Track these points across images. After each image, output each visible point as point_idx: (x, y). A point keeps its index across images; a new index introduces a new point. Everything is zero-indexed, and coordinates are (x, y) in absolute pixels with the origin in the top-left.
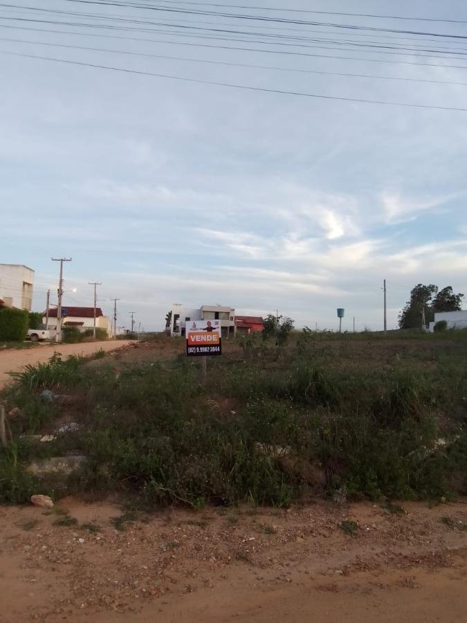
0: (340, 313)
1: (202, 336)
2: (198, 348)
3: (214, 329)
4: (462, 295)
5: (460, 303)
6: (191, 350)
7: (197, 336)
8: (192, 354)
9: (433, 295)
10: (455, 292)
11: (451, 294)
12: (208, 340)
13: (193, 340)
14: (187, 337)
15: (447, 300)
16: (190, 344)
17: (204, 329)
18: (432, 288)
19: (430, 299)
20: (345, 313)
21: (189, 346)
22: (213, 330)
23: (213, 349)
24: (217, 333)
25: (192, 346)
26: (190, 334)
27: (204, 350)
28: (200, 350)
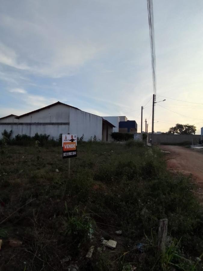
1: (69, 145)
6: (65, 155)
8: (65, 157)
13: (65, 148)
17: (70, 140)
22: (74, 141)
24: (75, 143)
25: (65, 152)
27: (70, 154)
28: (68, 154)
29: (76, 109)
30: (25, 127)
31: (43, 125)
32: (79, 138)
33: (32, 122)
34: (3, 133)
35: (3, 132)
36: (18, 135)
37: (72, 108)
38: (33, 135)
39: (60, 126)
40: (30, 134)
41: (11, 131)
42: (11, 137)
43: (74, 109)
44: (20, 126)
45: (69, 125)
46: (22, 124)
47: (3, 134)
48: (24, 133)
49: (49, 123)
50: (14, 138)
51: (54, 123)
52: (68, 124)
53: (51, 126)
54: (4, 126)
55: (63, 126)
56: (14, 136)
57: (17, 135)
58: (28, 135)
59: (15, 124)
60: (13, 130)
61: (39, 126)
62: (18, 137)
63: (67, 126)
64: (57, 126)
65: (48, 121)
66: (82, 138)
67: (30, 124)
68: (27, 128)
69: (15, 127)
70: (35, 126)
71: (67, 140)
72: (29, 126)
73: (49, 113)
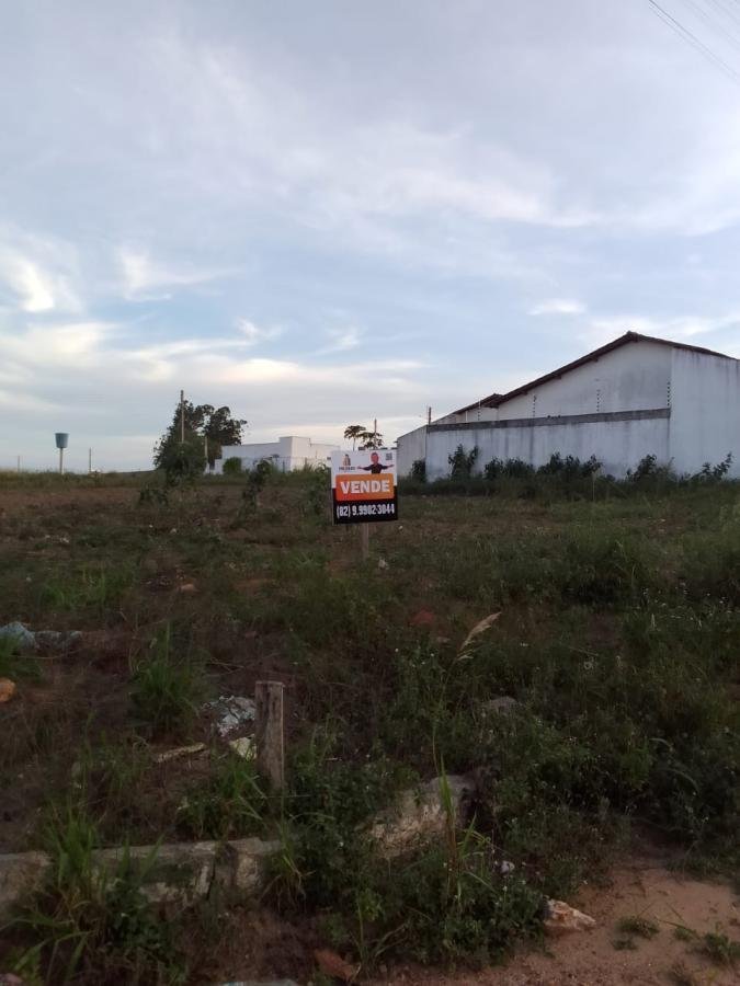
0: (61, 440)
1: (362, 483)
2: (354, 508)
3: (385, 468)
4: (245, 422)
5: (241, 434)
6: (342, 511)
7: (353, 483)
8: (344, 520)
9: (207, 419)
10: (234, 416)
11: (228, 419)
12: (373, 491)
13: (345, 491)
14: (334, 486)
15: (223, 427)
16: (339, 499)
17: (366, 469)
18: (207, 409)
19: (201, 425)
20: (70, 441)
21: (337, 503)
22: (383, 471)
23: (384, 509)
24: (390, 477)
25: (344, 503)
26: (339, 478)
27: (366, 510)
28: (358, 511)
29: (695, 354)
30: (514, 433)
31: (574, 424)
32: (712, 470)
33: (538, 416)
34: (452, 457)
35: (453, 451)
36: (493, 463)
37: (681, 352)
38: (540, 460)
39: (634, 424)
40: (531, 457)
41: (476, 451)
42: (473, 469)
43: (688, 355)
44: (500, 433)
45: (669, 417)
46: (504, 424)
47: (451, 460)
48: (513, 455)
49: (593, 415)
50: (481, 472)
51: (610, 414)
52: (664, 413)
53: (601, 425)
54: (453, 433)
55: (647, 424)
56: (481, 466)
57: (489, 461)
58: (525, 459)
59: (486, 425)
60: (480, 446)
61: (561, 429)
62: (493, 468)
63: (661, 422)
64: (621, 424)
65: (589, 408)
66: (723, 468)
67: (531, 423)
68: (522, 436)
69: (484, 435)
70: (546, 427)
71: (352, 468)
72: (527, 430)
73: (597, 380)
